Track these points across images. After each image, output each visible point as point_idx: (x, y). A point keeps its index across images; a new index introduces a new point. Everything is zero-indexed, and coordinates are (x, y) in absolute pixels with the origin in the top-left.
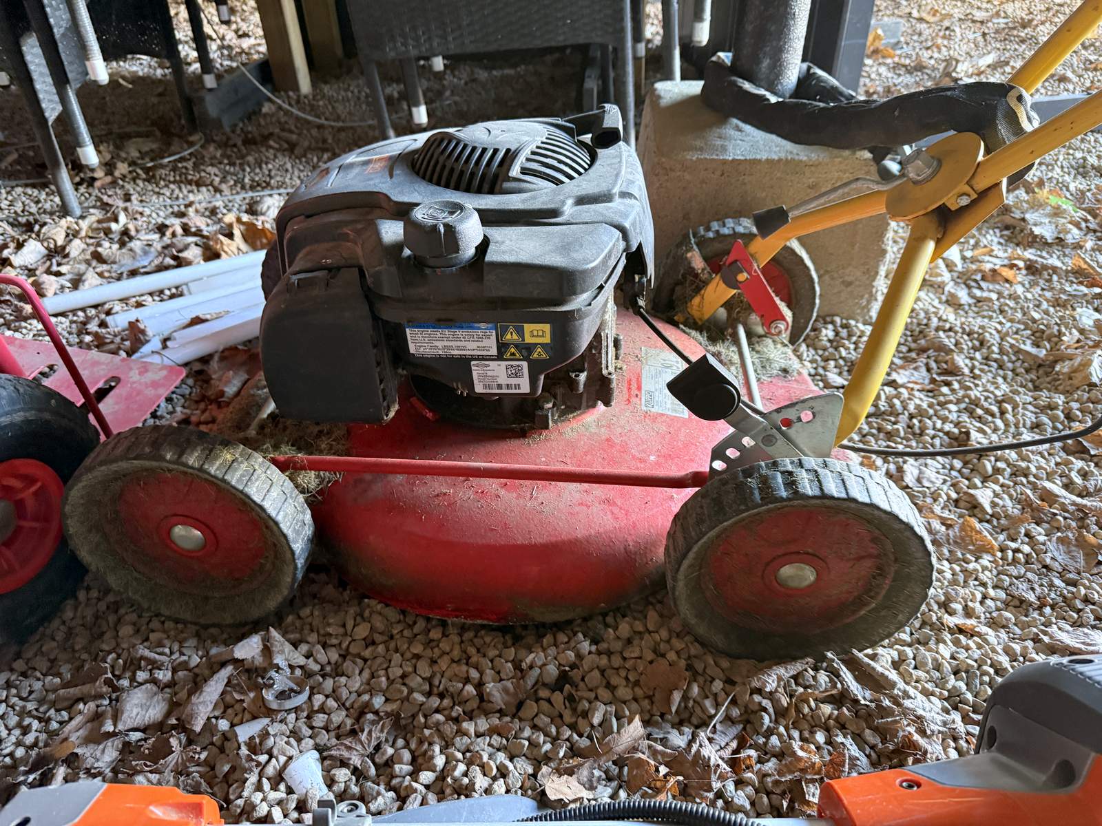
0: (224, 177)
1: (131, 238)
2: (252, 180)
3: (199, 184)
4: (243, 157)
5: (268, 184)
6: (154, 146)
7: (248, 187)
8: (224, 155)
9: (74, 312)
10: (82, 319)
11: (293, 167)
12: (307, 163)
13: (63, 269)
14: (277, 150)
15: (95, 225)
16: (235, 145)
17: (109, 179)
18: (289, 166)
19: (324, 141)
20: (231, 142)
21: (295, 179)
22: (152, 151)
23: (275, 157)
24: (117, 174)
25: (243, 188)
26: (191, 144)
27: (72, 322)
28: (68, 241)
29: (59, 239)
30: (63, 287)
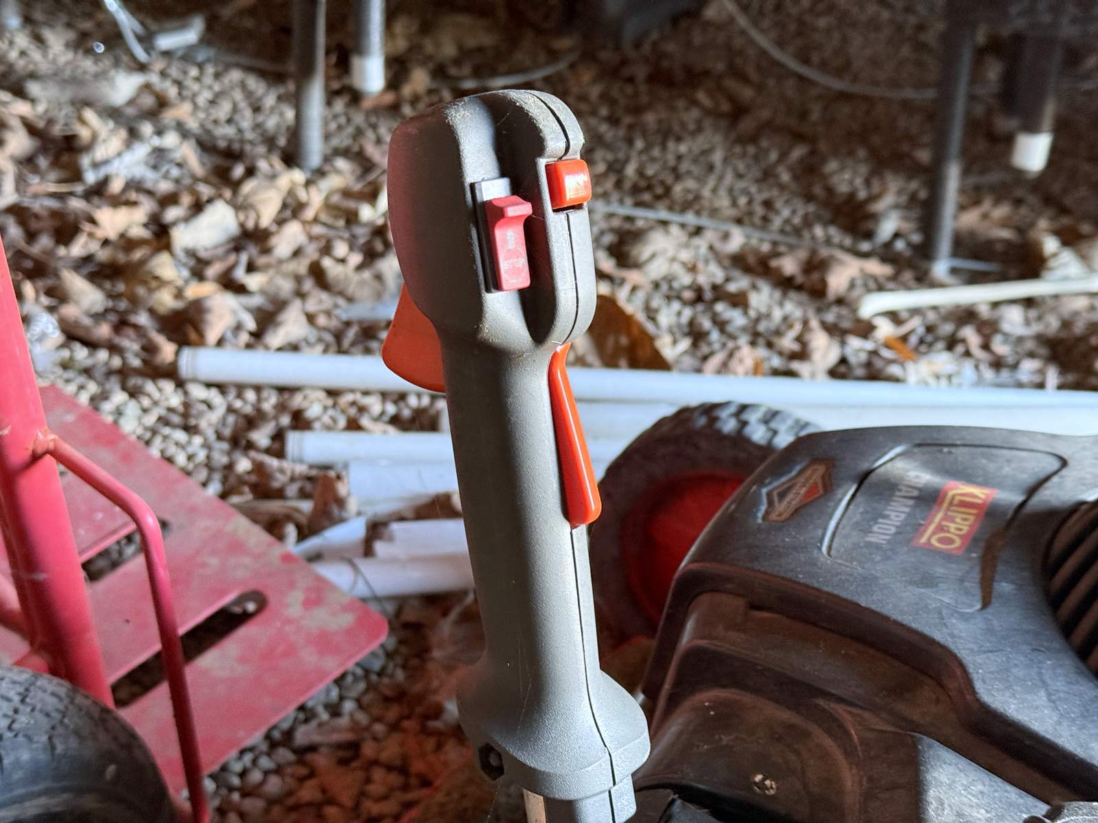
2: (641, 173)
4: (637, 110)
5: (668, 191)
6: (487, 41)
7: (627, 185)
8: (605, 97)
9: (240, 388)
10: (248, 410)
11: (726, 160)
12: (756, 158)
13: (254, 282)
14: (707, 112)
15: (336, 199)
16: (631, 80)
17: (390, 98)
18: (717, 157)
19: (803, 115)
20: (626, 72)
21: (723, 192)
22: (480, 50)
23: (699, 129)
24: (407, 90)
25: (618, 184)
26: (553, 56)
27: (230, 410)
28: (280, 222)
29: (267, 214)
30: (238, 327)
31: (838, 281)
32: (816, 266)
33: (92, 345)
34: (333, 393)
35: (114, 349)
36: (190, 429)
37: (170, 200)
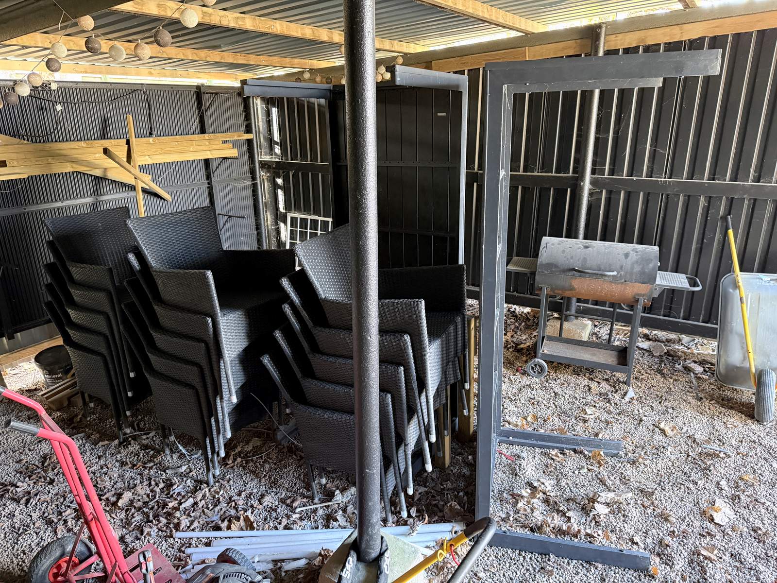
0: (267, 473)
1: (219, 502)
2: (274, 478)
3: (257, 476)
4: (281, 461)
6: (259, 443)
7: (271, 482)
8: (276, 458)
9: (183, 539)
10: (183, 543)
12: (299, 472)
13: (192, 515)
14: (294, 460)
16: (283, 452)
17: (233, 464)
18: (292, 472)
21: (288, 482)
22: (257, 446)
23: (292, 464)
24: (236, 463)
27: (181, 543)
28: (201, 500)
29: (199, 499)
30: (186, 526)
31: (295, 504)
32: (293, 502)
33: (162, 531)
34: (198, 538)
35: (165, 532)
36: (173, 548)
37: (184, 497)
